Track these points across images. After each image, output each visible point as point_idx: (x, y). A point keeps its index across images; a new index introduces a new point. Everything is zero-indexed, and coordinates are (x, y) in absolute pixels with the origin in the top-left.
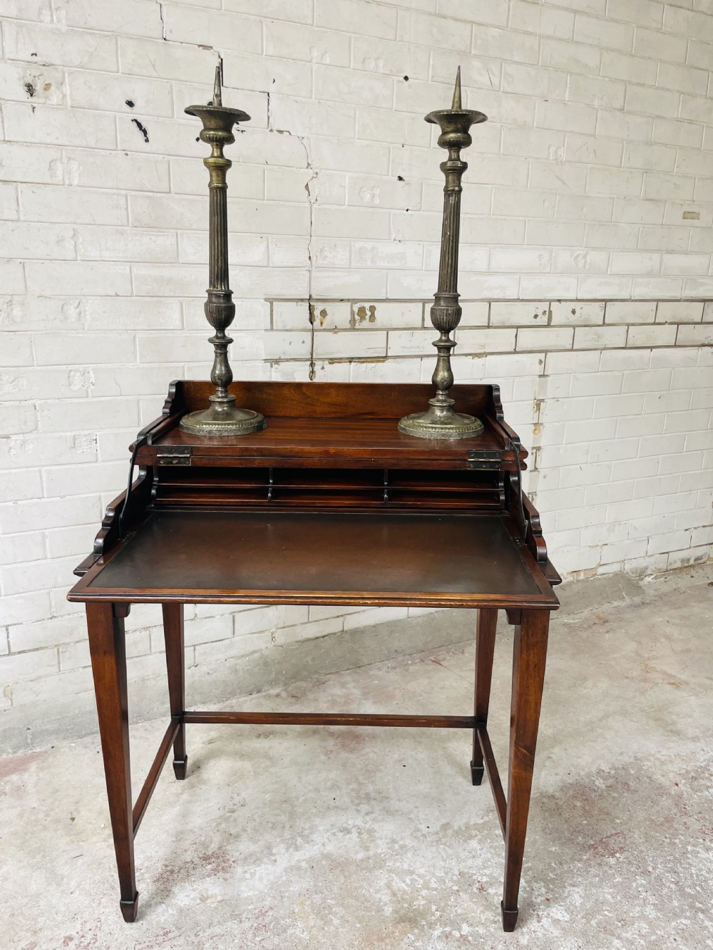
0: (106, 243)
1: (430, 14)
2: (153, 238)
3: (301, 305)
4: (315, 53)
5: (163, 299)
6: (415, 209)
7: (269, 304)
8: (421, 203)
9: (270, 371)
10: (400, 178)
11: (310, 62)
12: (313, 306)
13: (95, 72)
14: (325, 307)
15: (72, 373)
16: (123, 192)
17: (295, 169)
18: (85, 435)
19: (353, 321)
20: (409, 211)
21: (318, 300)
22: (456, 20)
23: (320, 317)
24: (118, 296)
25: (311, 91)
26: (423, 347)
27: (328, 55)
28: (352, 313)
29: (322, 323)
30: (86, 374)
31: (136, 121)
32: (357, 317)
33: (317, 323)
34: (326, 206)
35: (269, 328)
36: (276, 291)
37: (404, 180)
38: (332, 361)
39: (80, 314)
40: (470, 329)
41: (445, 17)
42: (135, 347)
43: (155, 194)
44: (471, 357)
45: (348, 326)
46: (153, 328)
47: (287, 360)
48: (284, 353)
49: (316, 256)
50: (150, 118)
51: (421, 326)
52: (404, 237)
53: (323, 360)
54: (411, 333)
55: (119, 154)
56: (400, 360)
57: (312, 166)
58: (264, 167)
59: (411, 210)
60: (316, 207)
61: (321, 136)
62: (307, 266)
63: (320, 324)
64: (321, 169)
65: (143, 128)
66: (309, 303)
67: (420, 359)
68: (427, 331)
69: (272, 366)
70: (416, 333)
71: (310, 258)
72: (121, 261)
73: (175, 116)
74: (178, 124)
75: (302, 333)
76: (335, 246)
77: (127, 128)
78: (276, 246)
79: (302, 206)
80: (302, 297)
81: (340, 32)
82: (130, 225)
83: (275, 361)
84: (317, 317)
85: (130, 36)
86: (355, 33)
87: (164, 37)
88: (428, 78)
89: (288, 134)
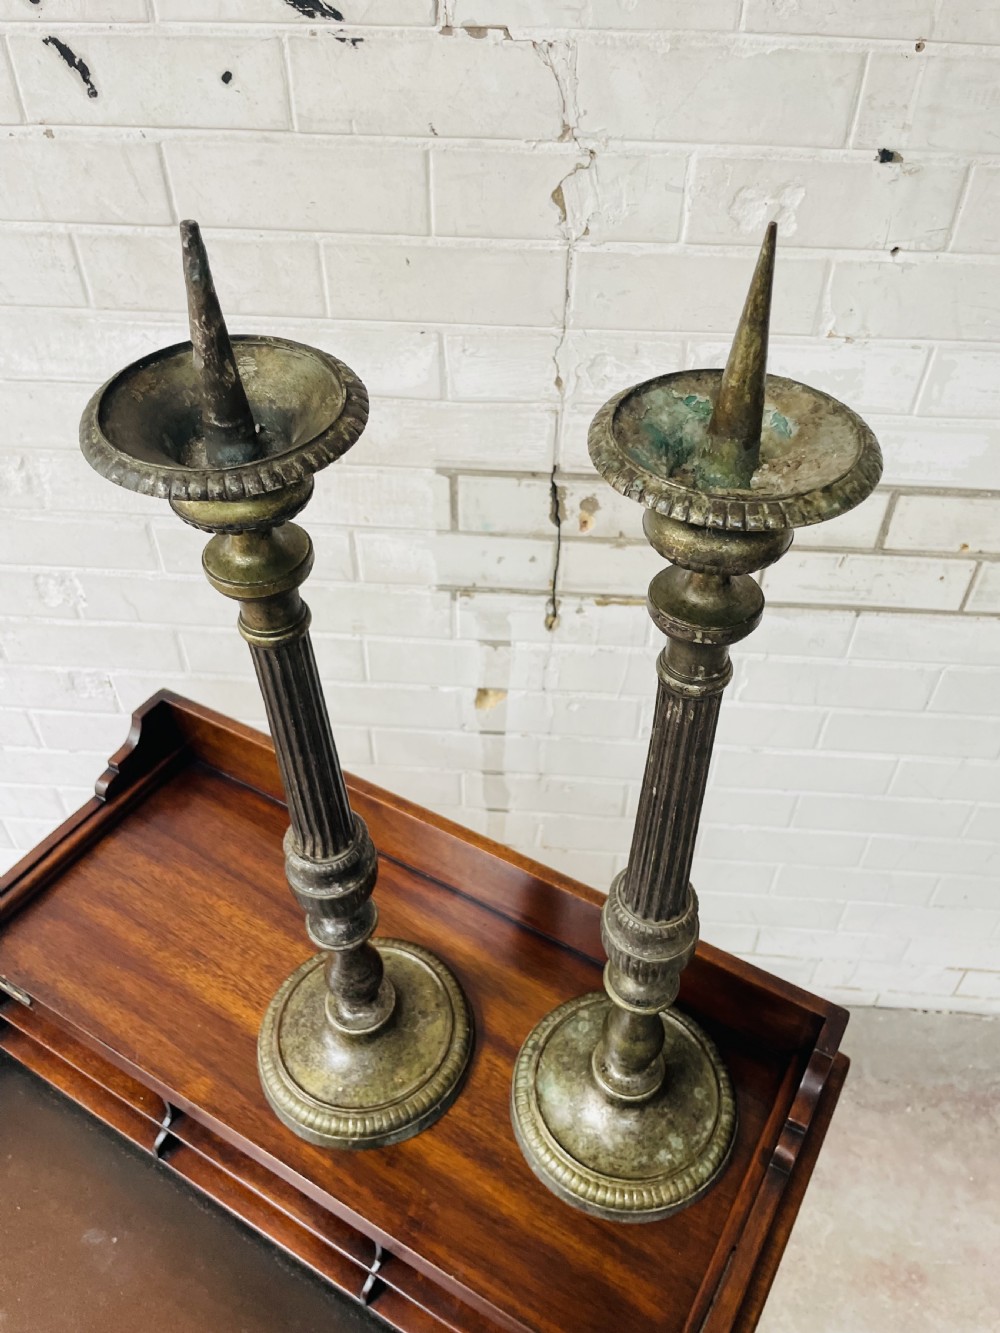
3: (528, 486)
6: (923, 246)
7: (446, 481)
8: (950, 228)
9: (451, 608)
10: (886, 156)
12: (564, 488)
14: (594, 490)
15: (41, 580)
16: (61, 228)
17: (522, 144)
18: (89, 675)
20: (900, 254)
21: (577, 476)
23: (579, 511)
26: (869, 591)
29: (584, 523)
30: (68, 583)
31: (55, 41)
33: (570, 524)
34: (617, 247)
35: (447, 527)
36: (464, 453)
37: (899, 161)
38: (604, 600)
39: (29, 480)
43: (139, 230)
47: (492, 590)
48: (484, 577)
49: (578, 377)
50: (92, 29)
51: (872, 545)
52: (864, 327)
53: (582, 596)
54: (837, 559)
55: (30, 134)
56: (792, 611)
57: (576, 132)
58: (424, 144)
59: (908, 250)
60: (584, 249)
61: (615, 34)
62: (549, 401)
63: (578, 525)
64: (607, 140)
65: (77, 60)
66: (554, 484)
67: (854, 613)
68: (887, 558)
69: (454, 598)
70: (852, 560)
71: (558, 382)
72: (89, 383)
73: (157, 14)
74: (168, 38)
75: (531, 542)
76: (637, 352)
77: (39, 62)
78: (464, 351)
79: (540, 248)
80: (535, 469)
82: (93, 305)
83: (462, 589)
84: (573, 511)
89: (502, 33)
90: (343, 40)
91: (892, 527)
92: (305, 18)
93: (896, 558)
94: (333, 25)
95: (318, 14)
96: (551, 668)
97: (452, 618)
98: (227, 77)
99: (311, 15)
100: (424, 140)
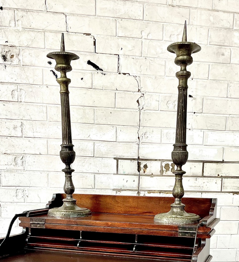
1: (209, 10)
3: (133, 162)
4: (144, 34)
6: (199, 112)
7: (116, 161)
8: (202, 109)
10: (190, 96)
11: (141, 38)
12: (140, 163)
13: (34, 49)
14: (146, 163)
16: (45, 105)
17: (131, 92)
19: (162, 171)
21: (143, 160)
23: (143, 168)
25: (141, 53)
26: (203, 187)
27: (151, 34)
28: (162, 167)
29: (144, 172)
30: (24, 191)
31: (52, 71)
32: (164, 169)
33: (142, 171)
34: (148, 111)
35: (116, 173)
36: (119, 155)
37: (192, 97)
38: (150, 192)
41: (218, 11)
42: (48, 179)
45: (159, 174)
47: (125, 190)
48: (123, 186)
49: (142, 137)
51: (202, 176)
52: (192, 127)
53: (145, 191)
54: (195, 179)
55: (44, 87)
56: (188, 193)
57: (141, 91)
59: (196, 113)
60: (143, 111)
61: (146, 76)
62: (137, 142)
64: (146, 92)
65: (55, 74)
66: (138, 161)
67: (201, 193)
70: (198, 179)
71: (139, 138)
74: (73, 72)
75: (134, 176)
76: (153, 131)
77: (49, 74)
78: (121, 131)
79: (135, 111)
80: (134, 158)
81: (158, 23)
82: (48, 120)
83: (118, 190)
84: (142, 168)
85: (51, 31)
86: (166, 23)
87: (67, 31)
88: (207, 43)
89: (128, 75)
90: (103, 74)
91: (204, 170)
92: (97, 70)
94: (101, 71)
95: (99, 70)
98: (82, 79)
99: (98, 70)
100: (115, 91)
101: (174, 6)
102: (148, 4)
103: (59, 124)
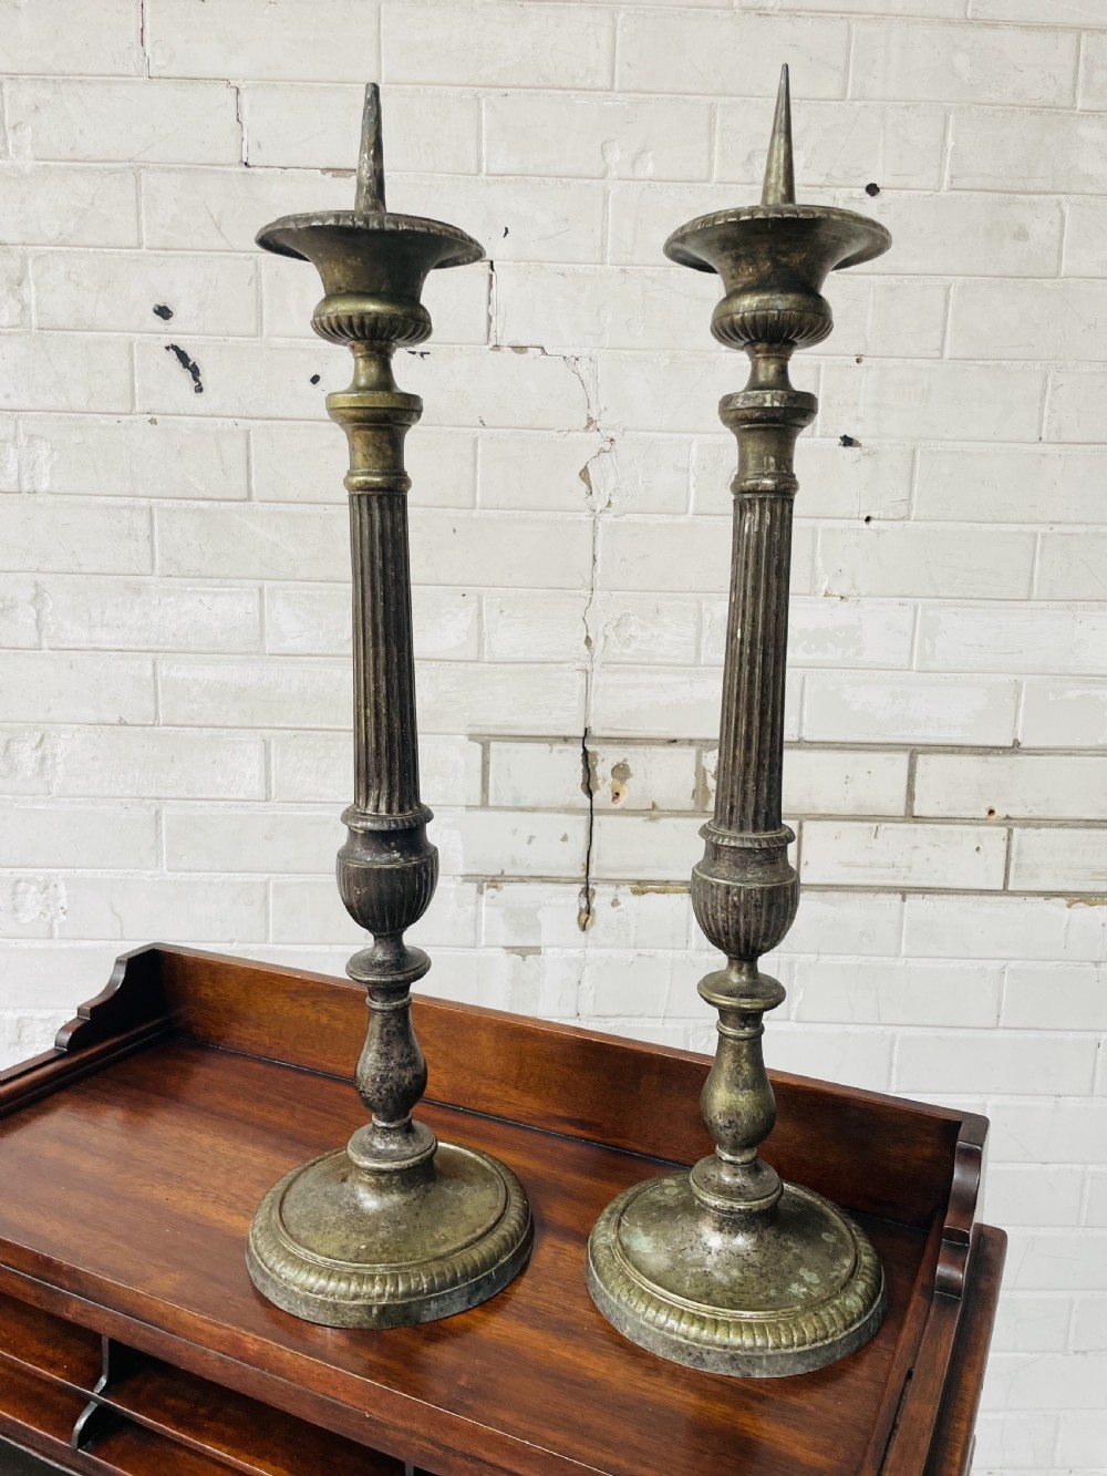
0: (103, 613)
1: (948, 22)
2: (207, 599)
3: (561, 752)
4: (616, 155)
5: (225, 731)
6: (891, 515)
7: (479, 747)
8: (910, 499)
9: (477, 903)
10: (847, 441)
11: (603, 178)
12: (595, 754)
13: (91, 250)
14: (625, 755)
15: (22, 886)
16: (144, 502)
17: (554, 433)
18: (42, 1020)
19: (700, 792)
20: (872, 522)
21: (608, 740)
22: (1027, 27)
23: (610, 779)
24: (126, 724)
25: (603, 246)
27: (650, 155)
28: (700, 772)
29: (615, 795)
30: (51, 890)
31: (175, 348)
32: (711, 782)
33: (602, 795)
34: (634, 517)
35: (477, 802)
36: (497, 717)
37: (859, 445)
38: (641, 887)
39: (43, 759)
40: (1060, 826)
41: (994, 25)
42: (158, 835)
43: (216, 504)
44: (1062, 901)
45: (688, 803)
46: (199, 796)
47: (522, 879)
48: (514, 862)
49: (606, 637)
50: (208, 340)
51: (903, 814)
52: (855, 587)
53: (617, 883)
54: (870, 828)
55: (136, 421)
56: (836, 895)
57: (599, 424)
58: (474, 433)
59: (879, 519)
60: (608, 520)
61: (627, 353)
62: (579, 660)
63: (611, 796)
64: (625, 429)
65: (191, 363)
66: (585, 749)
67: (899, 896)
68: (919, 827)
69: (480, 891)
70: (886, 829)
71: (588, 641)
72: (135, 651)
73: (265, 331)
74: (271, 349)
75: (563, 817)
76: (658, 612)
77: (158, 364)
78: (502, 612)
79: (570, 518)
80: (566, 733)
81: (687, 97)
82: (158, 572)
83: (489, 879)
84: (604, 780)
85: (167, 166)
86: (725, 95)
87: (245, 160)
88: (940, 182)
89: (539, 350)
90: (414, 353)
91: (917, 790)
93: (929, 826)
96: (585, 984)
97: (477, 917)
100: (474, 430)
101: (767, 15)
102: (637, 9)
103: (209, 586)
